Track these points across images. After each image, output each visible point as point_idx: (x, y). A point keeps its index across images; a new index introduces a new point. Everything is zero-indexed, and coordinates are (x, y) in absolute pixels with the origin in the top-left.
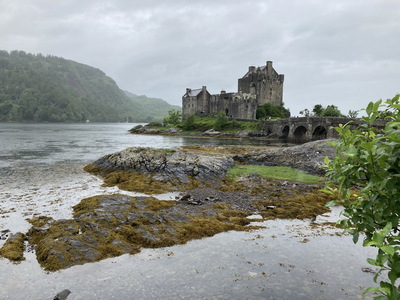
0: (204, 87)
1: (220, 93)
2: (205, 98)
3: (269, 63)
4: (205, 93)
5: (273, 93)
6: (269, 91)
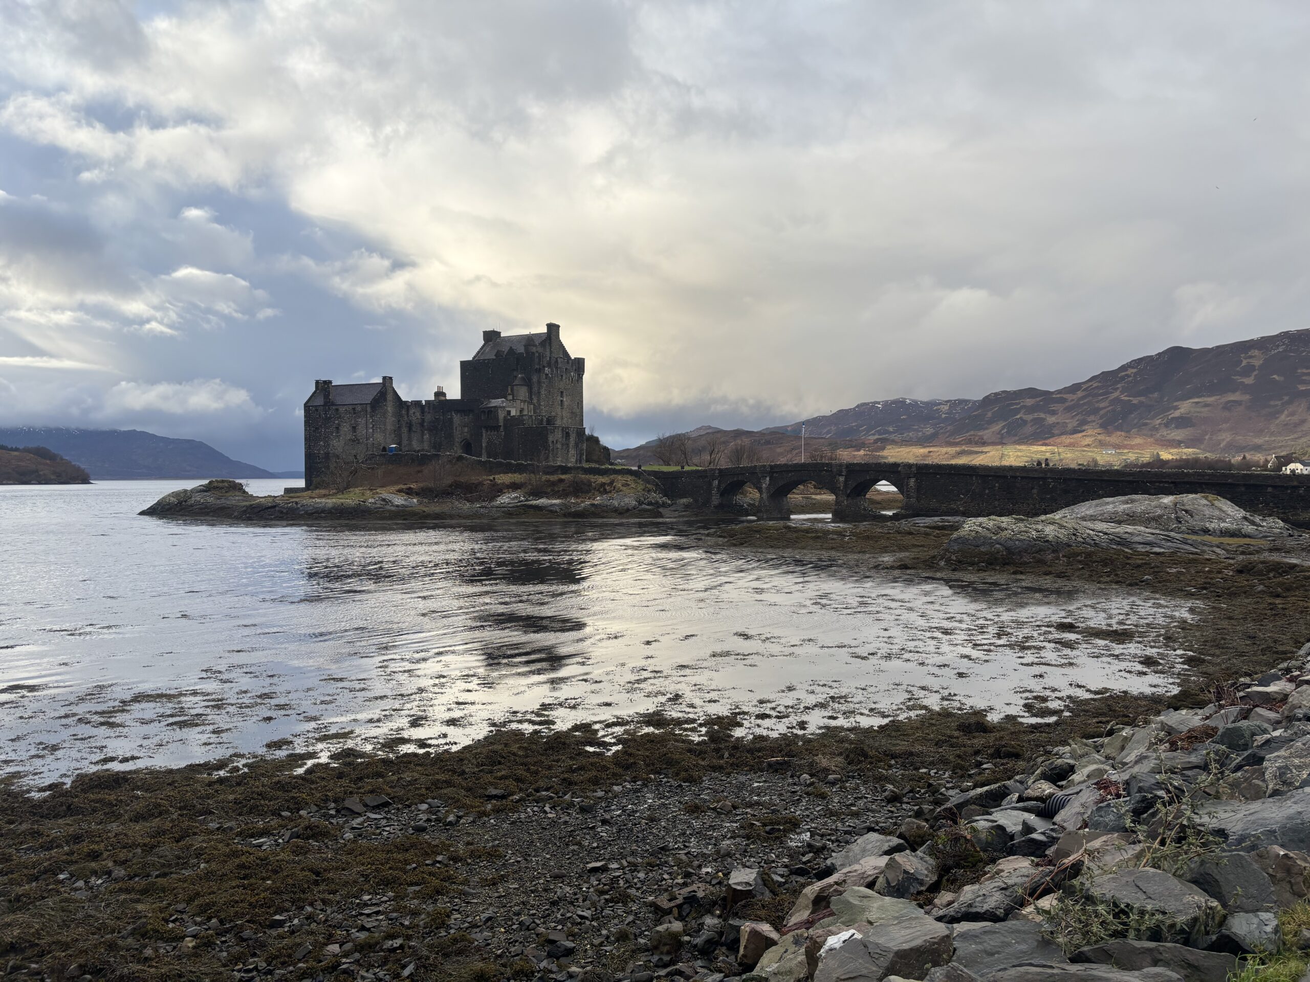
0: (388, 380)
1: (432, 398)
2: (390, 408)
3: (553, 329)
4: (390, 397)
5: (566, 403)
6: (559, 398)
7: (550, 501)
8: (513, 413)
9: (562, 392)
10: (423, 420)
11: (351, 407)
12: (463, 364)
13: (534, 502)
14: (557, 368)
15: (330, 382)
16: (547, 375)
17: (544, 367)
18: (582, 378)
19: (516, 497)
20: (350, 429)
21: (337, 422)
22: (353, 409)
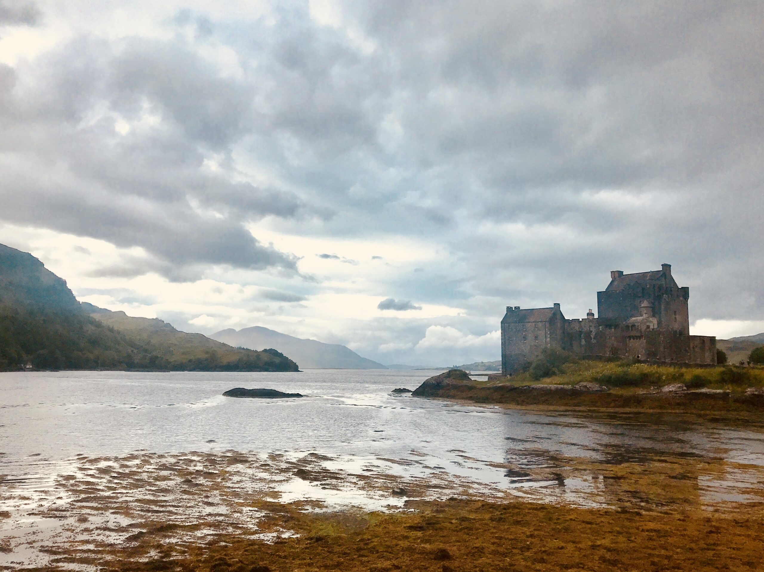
0: (557, 305)
1: (585, 317)
2: (559, 324)
3: (667, 267)
4: (559, 317)
5: (678, 319)
6: (673, 316)
7: (715, 391)
8: (651, 327)
9: (675, 312)
10: (580, 332)
11: (534, 324)
12: (599, 294)
13: (697, 391)
14: (672, 295)
15: (519, 307)
16: (665, 299)
17: (663, 294)
18: (687, 301)
20: (534, 338)
21: (524, 333)
22: (535, 325)
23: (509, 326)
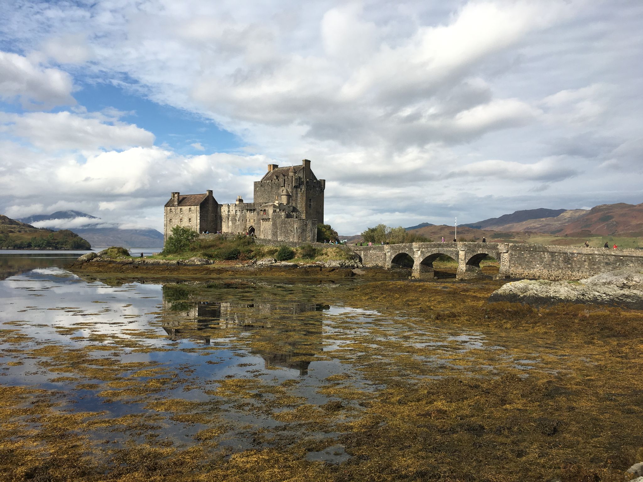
0: (211, 192)
2: (210, 209)
3: (307, 162)
4: (211, 201)
9: (310, 200)
10: (229, 215)
11: (189, 207)
12: (256, 184)
14: (307, 185)
15: (179, 193)
16: (301, 189)
17: (300, 185)
18: (323, 192)
19: (270, 260)
20: (188, 220)
21: (181, 216)
22: (190, 209)
23: (171, 209)
